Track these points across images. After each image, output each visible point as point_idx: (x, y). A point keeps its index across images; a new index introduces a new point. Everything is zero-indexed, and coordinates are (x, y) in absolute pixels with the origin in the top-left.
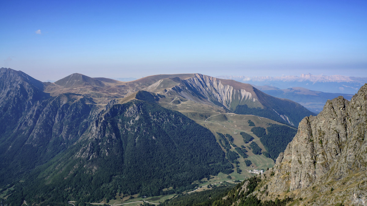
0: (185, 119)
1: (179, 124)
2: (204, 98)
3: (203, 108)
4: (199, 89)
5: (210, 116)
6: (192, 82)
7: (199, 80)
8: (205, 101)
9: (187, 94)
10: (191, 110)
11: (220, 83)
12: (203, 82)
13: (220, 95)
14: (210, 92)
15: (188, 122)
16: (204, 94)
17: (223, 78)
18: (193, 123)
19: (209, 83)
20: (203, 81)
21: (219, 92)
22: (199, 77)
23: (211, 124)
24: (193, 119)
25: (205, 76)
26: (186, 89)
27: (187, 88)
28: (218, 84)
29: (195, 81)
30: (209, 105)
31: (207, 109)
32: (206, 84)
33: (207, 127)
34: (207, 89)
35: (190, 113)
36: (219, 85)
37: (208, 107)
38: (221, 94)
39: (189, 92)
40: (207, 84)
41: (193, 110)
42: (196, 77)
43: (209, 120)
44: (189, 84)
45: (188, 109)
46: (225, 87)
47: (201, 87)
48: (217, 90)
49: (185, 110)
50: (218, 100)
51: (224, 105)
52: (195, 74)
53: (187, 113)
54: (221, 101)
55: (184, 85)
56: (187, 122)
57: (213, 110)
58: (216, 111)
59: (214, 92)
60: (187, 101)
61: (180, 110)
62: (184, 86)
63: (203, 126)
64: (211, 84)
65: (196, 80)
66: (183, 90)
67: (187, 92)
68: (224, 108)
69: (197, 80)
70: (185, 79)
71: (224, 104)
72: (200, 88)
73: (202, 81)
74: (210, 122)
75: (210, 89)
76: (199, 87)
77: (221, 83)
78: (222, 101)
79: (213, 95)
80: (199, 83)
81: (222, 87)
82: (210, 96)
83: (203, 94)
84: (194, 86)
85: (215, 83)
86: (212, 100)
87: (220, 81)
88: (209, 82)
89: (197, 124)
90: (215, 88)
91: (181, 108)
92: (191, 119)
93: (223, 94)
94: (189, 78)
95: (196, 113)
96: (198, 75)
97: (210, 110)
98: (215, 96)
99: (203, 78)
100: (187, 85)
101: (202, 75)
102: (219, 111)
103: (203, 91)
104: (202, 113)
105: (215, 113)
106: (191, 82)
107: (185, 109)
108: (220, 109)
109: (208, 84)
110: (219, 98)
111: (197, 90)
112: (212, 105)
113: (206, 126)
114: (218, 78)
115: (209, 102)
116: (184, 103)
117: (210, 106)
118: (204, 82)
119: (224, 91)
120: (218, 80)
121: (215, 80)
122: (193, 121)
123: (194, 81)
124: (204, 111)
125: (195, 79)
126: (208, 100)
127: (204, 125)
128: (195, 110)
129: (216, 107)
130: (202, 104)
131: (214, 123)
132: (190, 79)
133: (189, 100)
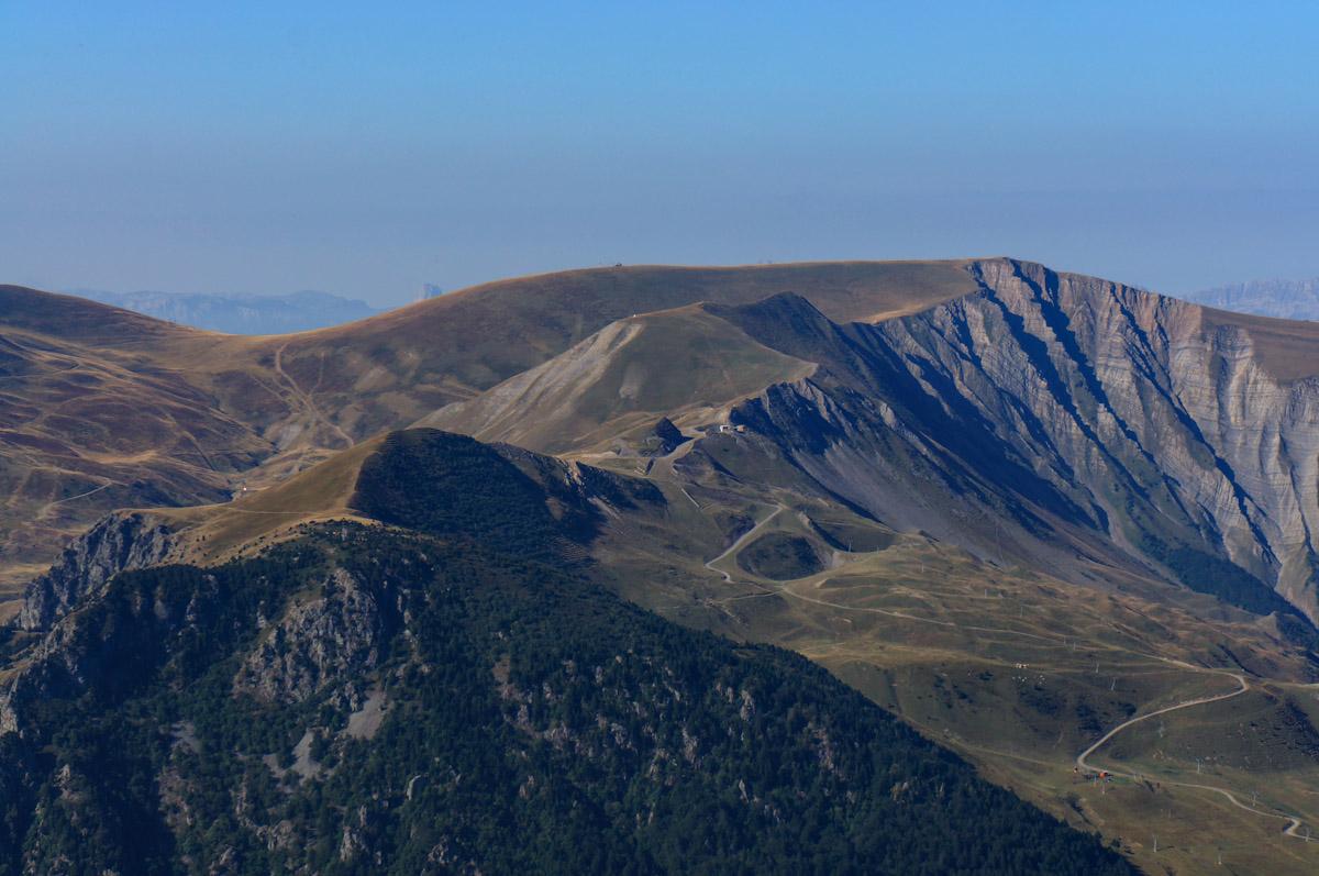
0: (866, 735)
1: (806, 783)
2: (1074, 514)
3: (1059, 622)
4: (1022, 427)
5: (1131, 711)
6: (942, 349)
7: (1015, 322)
8: (1079, 553)
9: (888, 469)
10: (931, 644)
11: (1242, 364)
12: (1056, 350)
13: (1240, 493)
14: (1129, 452)
15: (895, 768)
16: (1064, 469)
17: (1283, 312)
18: (950, 784)
19: (1127, 364)
20: (1065, 337)
21: (1236, 460)
22: (1014, 292)
23: (1146, 801)
24: (955, 742)
25: (1087, 290)
26: (878, 425)
27: (888, 415)
28: (1221, 371)
29: (978, 334)
30: (1123, 588)
31: (1102, 635)
32: (1088, 373)
33: (1097, 822)
34: (1105, 418)
35: (921, 669)
36: (1234, 385)
37: (1116, 609)
38: (1250, 482)
39: (915, 453)
40: (1100, 374)
41: (947, 644)
42: (990, 295)
43: (1121, 752)
44: (915, 369)
45: (894, 633)
46: (1294, 404)
47: (1041, 400)
48: (1211, 429)
49: (868, 636)
50: (1215, 537)
51: (1290, 596)
52: (977, 267)
53: (889, 675)
54: (1257, 549)
55: (864, 382)
56: (888, 761)
57: (1164, 646)
58: (1195, 658)
59: (1176, 456)
60: (884, 541)
61: (820, 635)
62: (858, 387)
63: (1059, 812)
64: (1151, 371)
65: (988, 327)
66: (848, 431)
67: (889, 454)
68: (1285, 627)
69: (1001, 327)
70: (874, 320)
71: (1289, 583)
72: (1028, 416)
73: (1047, 334)
74: (1135, 774)
75: (1136, 423)
76: (1017, 402)
77: (1258, 358)
78: (1268, 552)
79: (1171, 484)
80: (1023, 356)
81: (1268, 398)
82: (1136, 494)
83: (1055, 478)
84: (965, 392)
85: (1187, 363)
86: (1152, 544)
87: (1244, 338)
88: (1130, 351)
89: (996, 791)
90: (1184, 419)
91: (821, 618)
92: (927, 732)
93: (1279, 479)
94: (911, 308)
95: (986, 676)
96: (1007, 270)
97: (1129, 641)
98: (1187, 494)
99: (1066, 304)
100: (894, 381)
101: (1052, 279)
102: (1228, 656)
103: (1061, 443)
104: (1047, 672)
105: (1188, 676)
106: (932, 348)
107: (863, 624)
108: (1241, 641)
109: (1117, 375)
110: (1232, 521)
111: (1000, 432)
112: (1151, 595)
113: (1091, 812)
114: (1221, 305)
115: (1121, 557)
116: (863, 564)
117: (1135, 603)
118: (1072, 349)
119: (1284, 445)
120: (1219, 329)
121: (1194, 324)
122: (949, 757)
123: (968, 340)
124: (1064, 654)
125: (974, 313)
126: (1117, 536)
127: (1073, 803)
128: (970, 645)
129: (1195, 614)
130: (1048, 582)
131: (1170, 784)
132: (925, 316)
133: (913, 533)
